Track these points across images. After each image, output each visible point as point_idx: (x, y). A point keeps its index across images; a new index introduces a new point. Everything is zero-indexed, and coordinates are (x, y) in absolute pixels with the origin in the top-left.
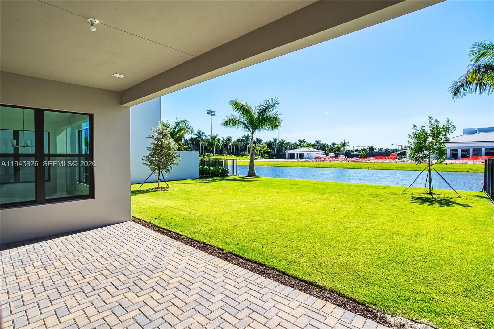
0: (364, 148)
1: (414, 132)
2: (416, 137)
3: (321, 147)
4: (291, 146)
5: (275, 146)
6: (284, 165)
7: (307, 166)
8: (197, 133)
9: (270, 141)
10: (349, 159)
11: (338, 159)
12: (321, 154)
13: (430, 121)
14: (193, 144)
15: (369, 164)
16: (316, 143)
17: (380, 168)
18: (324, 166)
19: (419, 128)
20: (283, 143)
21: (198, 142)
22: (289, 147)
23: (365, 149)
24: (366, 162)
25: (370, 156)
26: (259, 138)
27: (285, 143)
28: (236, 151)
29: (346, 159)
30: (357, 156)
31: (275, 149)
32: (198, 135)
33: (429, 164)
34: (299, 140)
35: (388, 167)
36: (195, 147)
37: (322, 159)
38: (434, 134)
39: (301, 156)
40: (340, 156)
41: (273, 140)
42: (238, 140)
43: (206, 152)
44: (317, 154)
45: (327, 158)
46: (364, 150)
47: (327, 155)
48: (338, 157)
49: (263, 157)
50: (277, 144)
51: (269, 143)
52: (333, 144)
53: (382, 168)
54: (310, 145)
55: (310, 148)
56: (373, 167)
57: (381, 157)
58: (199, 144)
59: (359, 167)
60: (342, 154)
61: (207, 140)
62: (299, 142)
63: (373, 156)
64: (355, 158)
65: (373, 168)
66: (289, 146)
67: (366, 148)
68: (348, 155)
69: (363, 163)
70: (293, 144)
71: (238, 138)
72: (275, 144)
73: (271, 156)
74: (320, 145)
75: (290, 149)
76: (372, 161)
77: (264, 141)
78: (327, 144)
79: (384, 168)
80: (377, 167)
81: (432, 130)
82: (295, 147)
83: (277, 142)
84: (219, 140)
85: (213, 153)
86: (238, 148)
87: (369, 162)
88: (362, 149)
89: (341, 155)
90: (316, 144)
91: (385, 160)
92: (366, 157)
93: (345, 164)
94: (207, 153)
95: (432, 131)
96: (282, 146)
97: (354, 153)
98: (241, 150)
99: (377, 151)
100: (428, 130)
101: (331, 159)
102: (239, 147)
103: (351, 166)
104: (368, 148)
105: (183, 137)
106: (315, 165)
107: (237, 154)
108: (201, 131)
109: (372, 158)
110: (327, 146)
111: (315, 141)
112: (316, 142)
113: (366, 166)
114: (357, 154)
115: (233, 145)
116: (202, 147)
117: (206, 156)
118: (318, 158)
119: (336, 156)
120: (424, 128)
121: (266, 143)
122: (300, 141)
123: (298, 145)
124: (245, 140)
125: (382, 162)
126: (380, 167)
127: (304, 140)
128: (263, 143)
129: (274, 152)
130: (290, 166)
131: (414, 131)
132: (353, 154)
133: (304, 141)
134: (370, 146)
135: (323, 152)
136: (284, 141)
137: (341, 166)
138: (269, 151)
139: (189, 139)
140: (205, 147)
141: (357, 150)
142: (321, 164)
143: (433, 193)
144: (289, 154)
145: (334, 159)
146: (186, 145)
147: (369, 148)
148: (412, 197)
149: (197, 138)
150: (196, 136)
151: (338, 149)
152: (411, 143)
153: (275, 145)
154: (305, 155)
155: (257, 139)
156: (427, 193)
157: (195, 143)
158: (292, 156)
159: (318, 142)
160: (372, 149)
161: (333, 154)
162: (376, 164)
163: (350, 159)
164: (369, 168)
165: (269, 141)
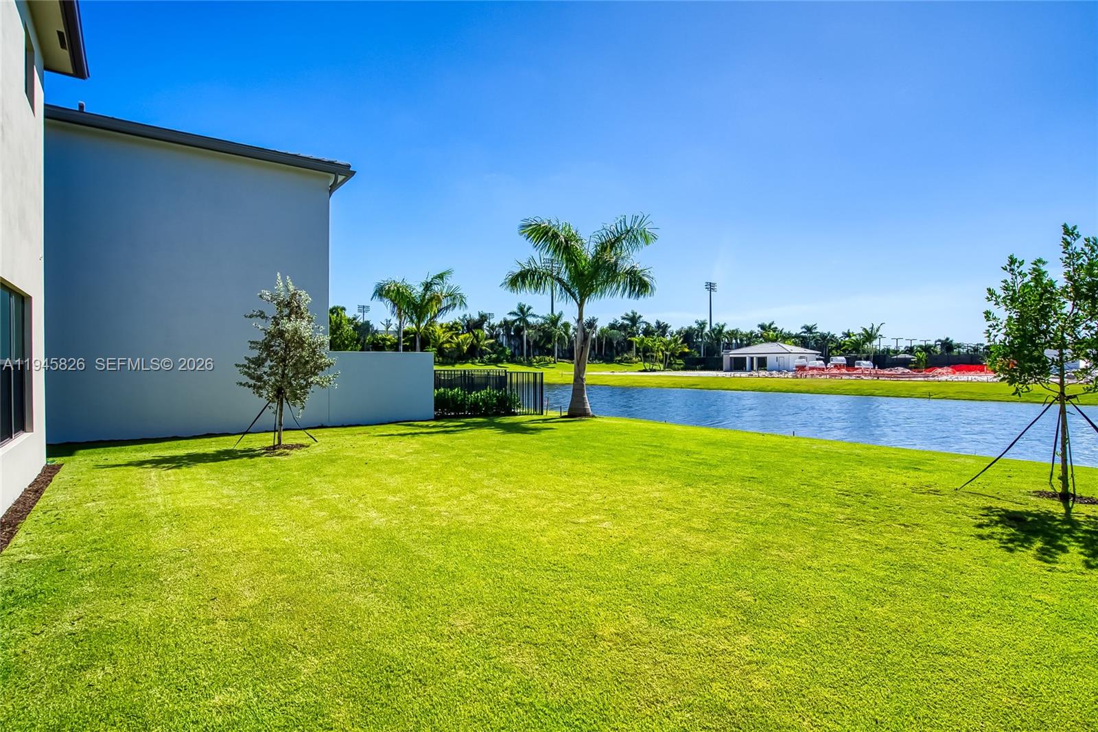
0: (927, 342)
1: (1009, 281)
2: (1013, 300)
3: (816, 342)
4: (741, 340)
5: (700, 340)
6: (712, 385)
7: (769, 388)
8: (516, 310)
9: (690, 328)
10: (882, 372)
11: (855, 372)
12: (812, 359)
13: (1068, 244)
14: (508, 335)
15: (933, 386)
16: (805, 332)
17: (963, 396)
18: (812, 389)
19: (1027, 268)
20: (720, 331)
21: (519, 330)
22: (737, 342)
23: (930, 346)
24: (926, 379)
25: (941, 366)
26: (662, 321)
27: (725, 330)
28: (608, 352)
29: (873, 372)
30: (905, 363)
31: (700, 347)
32: (519, 315)
33: (1062, 393)
34: (759, 326)
35: (984, 394)
36: (513, 343)
37: (811, 372)
38: (1076, 289)
39: (762, 363)
40: (859, 364)
41: (695, 326)
42: (612, 327)
43: (537, 353)
44: (801, 358)
45: (827, 368)
46: (927, 349)
47: (827, 361)
48: (856, 367)
49: (669, 366)
50: (707, 334)
51: (687, 332)
52: (848, 335)
53: (967, 396)
54: (786, 338)
55: (782, 345)
56: (941, 393)
57: (971, 366)
58: (522, 336)
59: (904, 393)
60: (867, 359)
61: (540, 326)
62: (759, 329)
63: (949, 365)
64: (901, 370)
65: (942, 396)
66: (736, 339)
67: (932, 343)
68: (883, 360)
69: (919, 381)
70: (746, 336)
71: (612, 322)
72: (701, 335)
73: (691, 364)
74: (814, 337)
75: (739, 346)
76: (944, 378)
77: (674, 328)
78: (832, 333)
79: (973, 397)
80: (954, 393)
81: (1072, 274)
82: (750, 340)
83: (707, 329)
84: (566, 325)
85: (553, 356)
86: (613, 344)
87: (935, 381)
88: (921, 346)
89: (864, 362)
90: (803, 334)
91: (982, 374)
92: (930, 367)
93: (867, 385)
94: (539, 356)
95: (1070, 278)
96: (718, 340)
97: (899, 357)
98: (619, 348)
99: (963, 351)
100: (1057, 275)
101: (835, 371)
102: (615, 342)
103: (882, 389)
104: (937, 343)
105: (486, 320)
106: (790, 387)
107: (609, 358)
108: (524, 306)
109: (944, 370)
110: (833, 338)
111: (802, 328)
112: (804, 330)
113: (925, 389)
114: (905, 359)
115: (598, 337)
116: (528, 342)
117: (537, 363)
118: (802, 368)
119: (850, 365)
120: (1043, 268)
121: (679, 333)
122: (763, 327)
123: (757, 336)
124: (628, 325)
125: (971, 381)
126: (965, 393)
127: (773, 323)
128: (672, 333)
129: (700, 353)
130: (726, 387)
131: (1009, 277)
132: (897, 359)
133: (772, 327)
134: (943, 339)
135: (817, 354)
136: (723, 326)
137: (857, 389)
138: (687, 350)
139: (499, 323)
140: (535, 341)
141: (910, 350)
142: (804, 382)
143: (1074, 496)
144: (731, 358)
145: (844, 371)
146: (492, 337)
147: (940, 343)
148: (989, 509)
149: (515, 321)
150: (515, 318)
151: (857, 346)
152: (995, 319)
153: (702, 338)
154: (771, 360)
155: (658, 323)
156: (1053, 496)
157: (512, 333)
158: (738, 365)
159: (809, 329)
160: (947, 345)
161: (843, 358)
162: (953, 386)
163: (886, 372)
164: (930, 396)
165: (686, 327)
